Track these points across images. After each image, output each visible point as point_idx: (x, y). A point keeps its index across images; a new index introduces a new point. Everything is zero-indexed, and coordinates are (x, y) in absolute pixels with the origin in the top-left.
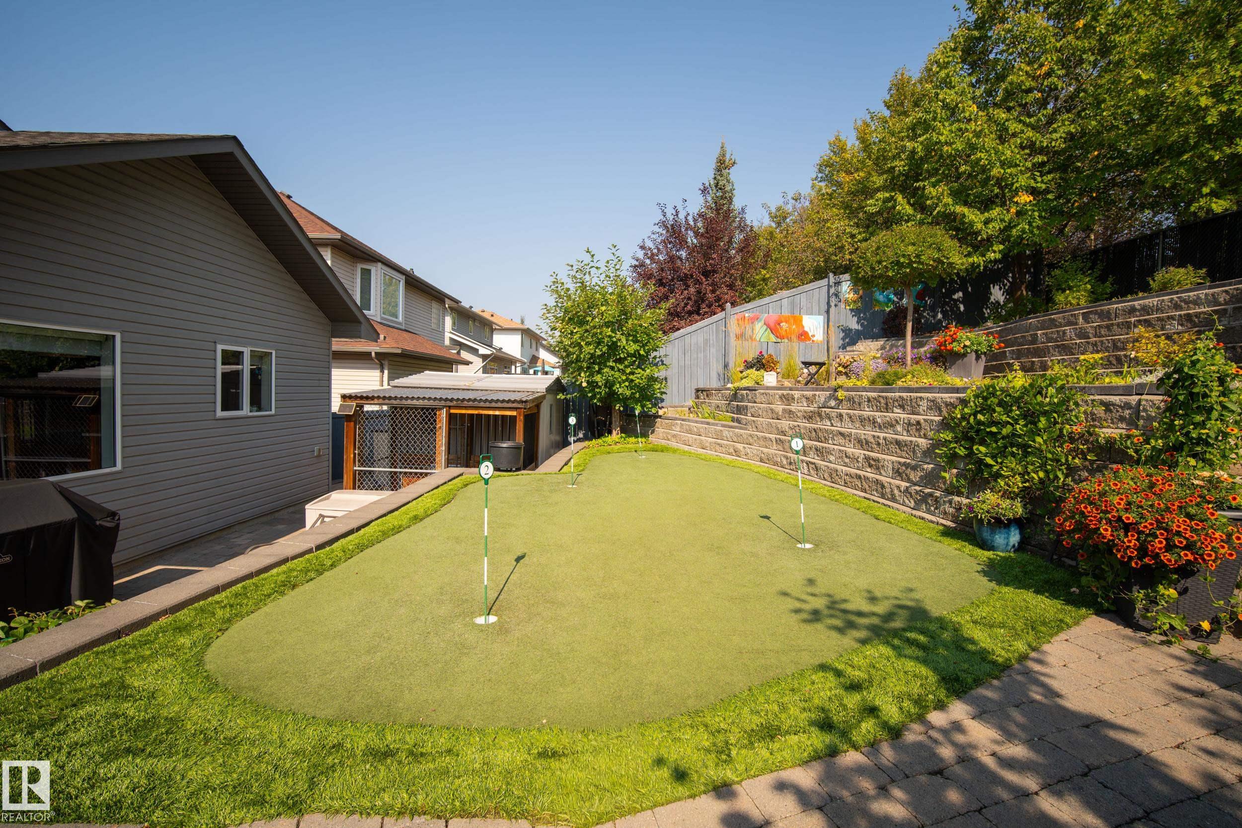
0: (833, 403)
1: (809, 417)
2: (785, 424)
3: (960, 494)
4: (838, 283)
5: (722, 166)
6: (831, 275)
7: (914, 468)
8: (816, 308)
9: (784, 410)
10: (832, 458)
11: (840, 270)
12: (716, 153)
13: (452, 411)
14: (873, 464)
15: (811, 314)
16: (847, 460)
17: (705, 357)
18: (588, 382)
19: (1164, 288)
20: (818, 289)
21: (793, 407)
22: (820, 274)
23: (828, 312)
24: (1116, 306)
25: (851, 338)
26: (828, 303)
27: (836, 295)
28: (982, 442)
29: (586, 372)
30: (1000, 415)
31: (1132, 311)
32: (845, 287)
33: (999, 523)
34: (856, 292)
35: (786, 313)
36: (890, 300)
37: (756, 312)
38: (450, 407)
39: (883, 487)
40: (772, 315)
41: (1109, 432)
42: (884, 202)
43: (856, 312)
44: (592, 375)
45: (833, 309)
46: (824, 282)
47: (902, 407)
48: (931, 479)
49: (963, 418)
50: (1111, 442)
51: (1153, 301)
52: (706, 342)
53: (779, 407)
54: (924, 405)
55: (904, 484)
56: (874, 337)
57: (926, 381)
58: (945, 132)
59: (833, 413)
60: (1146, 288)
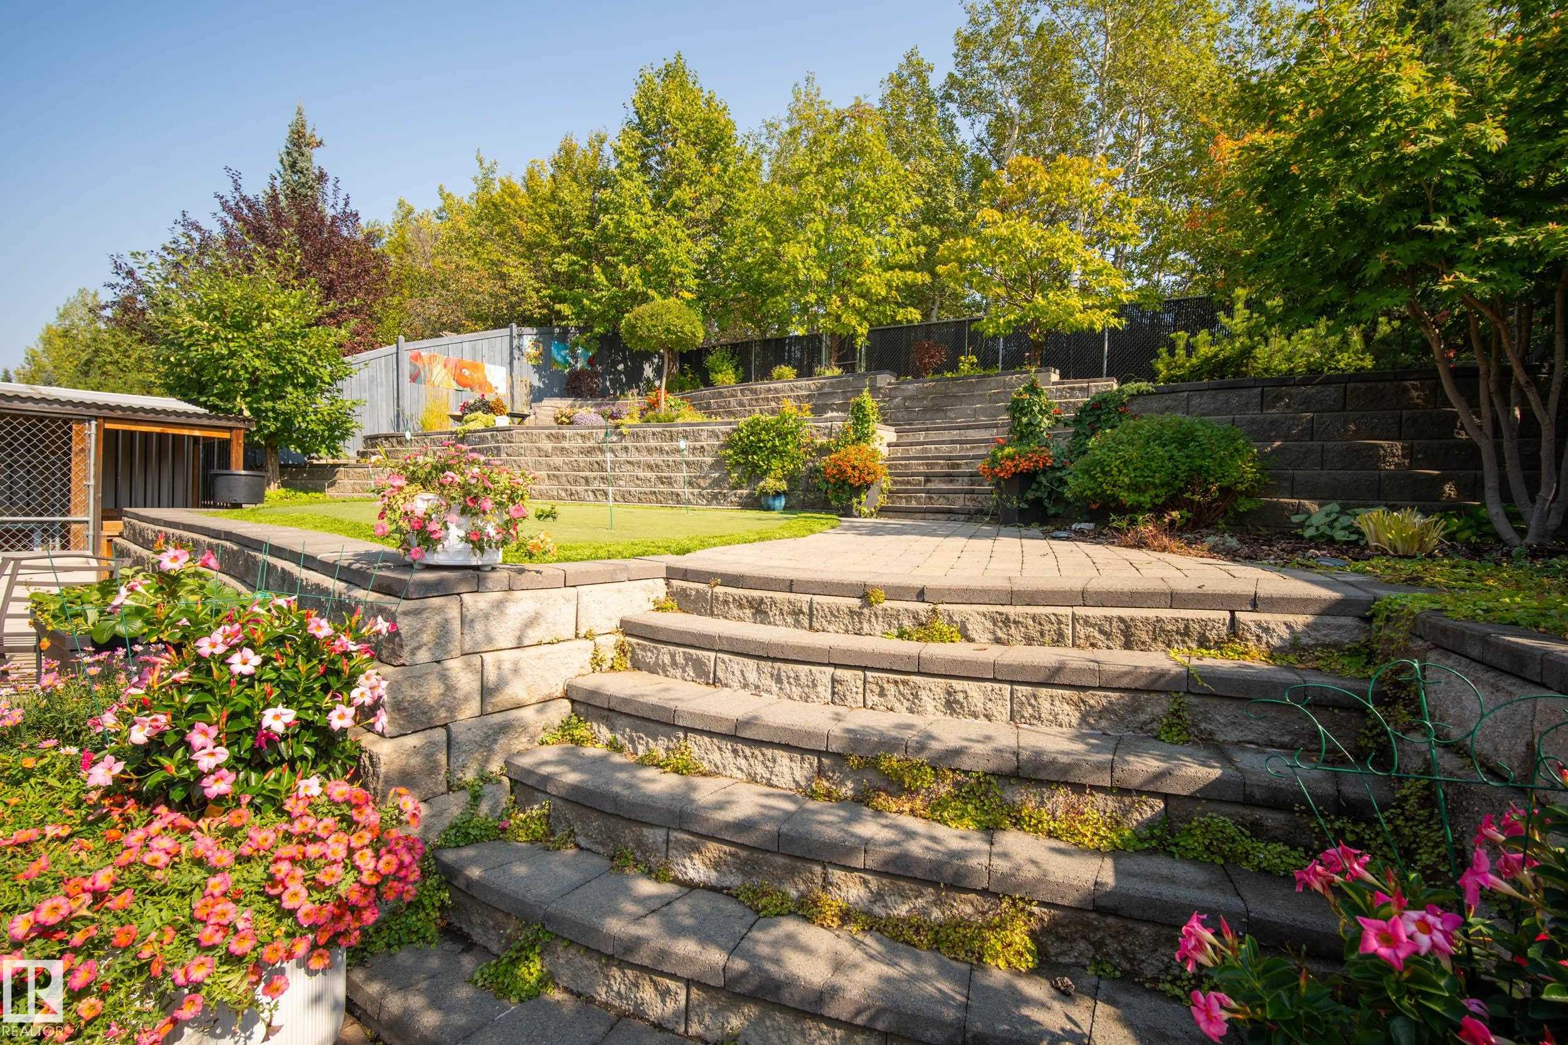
0: (615, 438)
1: (590, 451)
2: (558, 460)
3: (741, 488)
4: (520, 336)
5: (299, 141)
6: (514, 325)
7: (703, 478)
8: (498, 358)
9: (554, 448)
10: (622, 483)
11: (526, 320)
12: (292, 118)
13: (108, 426)
14: (669, 482)
15: (494, 363)
16: (639, 482)
17: (372, 397)
18: (251, 409)
19: (780, 378)
20: (499, 339)
21: (566, 444)
22: (499, 323)
23: (511, 363)
24: (761, 386)
25: (537, 396)
26: (511, 353)
27: (519, 348)
28: (755, 453)
29: (244, 396)
30: (764, 436)
31: (769, 390)
32: (529, 340)
33: (778, 494)
34: (537, 347)
35: (468, 359)
36: (567, 361)
37: (435, 352)
38: (107, 419)
39: (678, 495)
40: (454, 356)
41: (821, 441)
42: (570, 265)
43: (538, 369)
44: (259, 401)
45: (516, 362)
46: (506, 331)
47: (686, 437)
48: (716, 483)
49: (741, 439)
50: (822, 445)
51: (779, 385)
52: (372, 379)
53: (548, 446)
54: (705, 434)
55: (696, 491)
56: (561, 395)
57: (700, 420)
58: (632, 219)
59: (618, 446)
60: (771, 379)
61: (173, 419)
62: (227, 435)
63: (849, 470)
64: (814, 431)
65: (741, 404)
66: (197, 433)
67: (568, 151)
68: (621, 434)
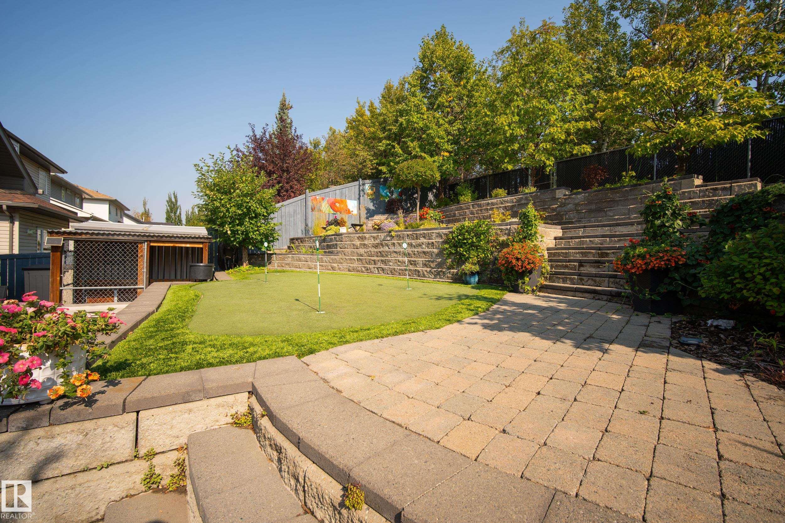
0: (389, 238)
1: (376, 246)
2: (362, 251)
3: (453, 268)
4: (364, 184)
5: (284, 107)
6: (361, 180)
7: (433, 262)
8: (353, 196)
9: (360, 244)
10: (391, 264)
11: (366, 177)
12: (280, 98)
13: (152, 244)
14: (414, 263)
15: (351, 199)
16: (399, 263)
17: (294, 220)
18: (231, 230)
19: (496, 196)
20: (354, 187)
21: (366, 242)
22: (354, 179)
23: (359, 199)
24: (483, 202)
25: (371, 214)
26: (359, 194)
27: (363, 191)
28: (461, 247)
29: (229, 225)
30: (467, 236)
31: (488, 204)
32: (367, 186)
33: (473, 274)
34: (372, 190)
35: (338, 198)
36: (387, 195)
37: (323, 196)
38: (151, 241)
39: (419, 272)
40: (332, 198)
41: (503, 238)
42: (386, 146)
43: (372, 200)
44: (233, 226)
45: (361, 198)
46: (357, 183)
47: (424, 237)
48: (440, 265)
49: (453, 238)
50: (503, 241)
51: (494, 201)
52: (295, 211)
53: (358, 243)
54: (434, 235)
55: (428, 269)
56: (383, 213)
57: (433, 226)
58: (415, 118)
59: (390, 243)
60: (491, 196)
61: (177, 240)
62: (201, 246)
63: (514, 261)
64: (499, 232)
65: (472, 213)
66: (188, 245)
67: (388, 89)
68: (391, 236)
